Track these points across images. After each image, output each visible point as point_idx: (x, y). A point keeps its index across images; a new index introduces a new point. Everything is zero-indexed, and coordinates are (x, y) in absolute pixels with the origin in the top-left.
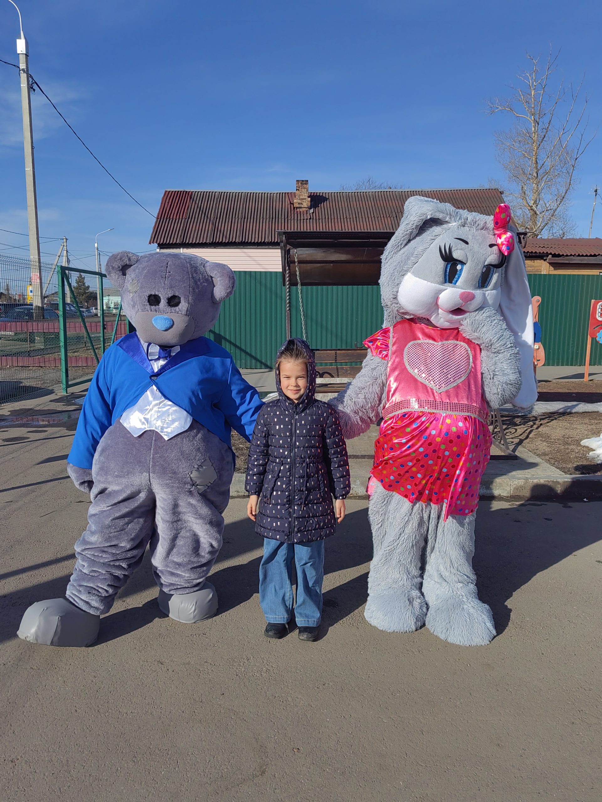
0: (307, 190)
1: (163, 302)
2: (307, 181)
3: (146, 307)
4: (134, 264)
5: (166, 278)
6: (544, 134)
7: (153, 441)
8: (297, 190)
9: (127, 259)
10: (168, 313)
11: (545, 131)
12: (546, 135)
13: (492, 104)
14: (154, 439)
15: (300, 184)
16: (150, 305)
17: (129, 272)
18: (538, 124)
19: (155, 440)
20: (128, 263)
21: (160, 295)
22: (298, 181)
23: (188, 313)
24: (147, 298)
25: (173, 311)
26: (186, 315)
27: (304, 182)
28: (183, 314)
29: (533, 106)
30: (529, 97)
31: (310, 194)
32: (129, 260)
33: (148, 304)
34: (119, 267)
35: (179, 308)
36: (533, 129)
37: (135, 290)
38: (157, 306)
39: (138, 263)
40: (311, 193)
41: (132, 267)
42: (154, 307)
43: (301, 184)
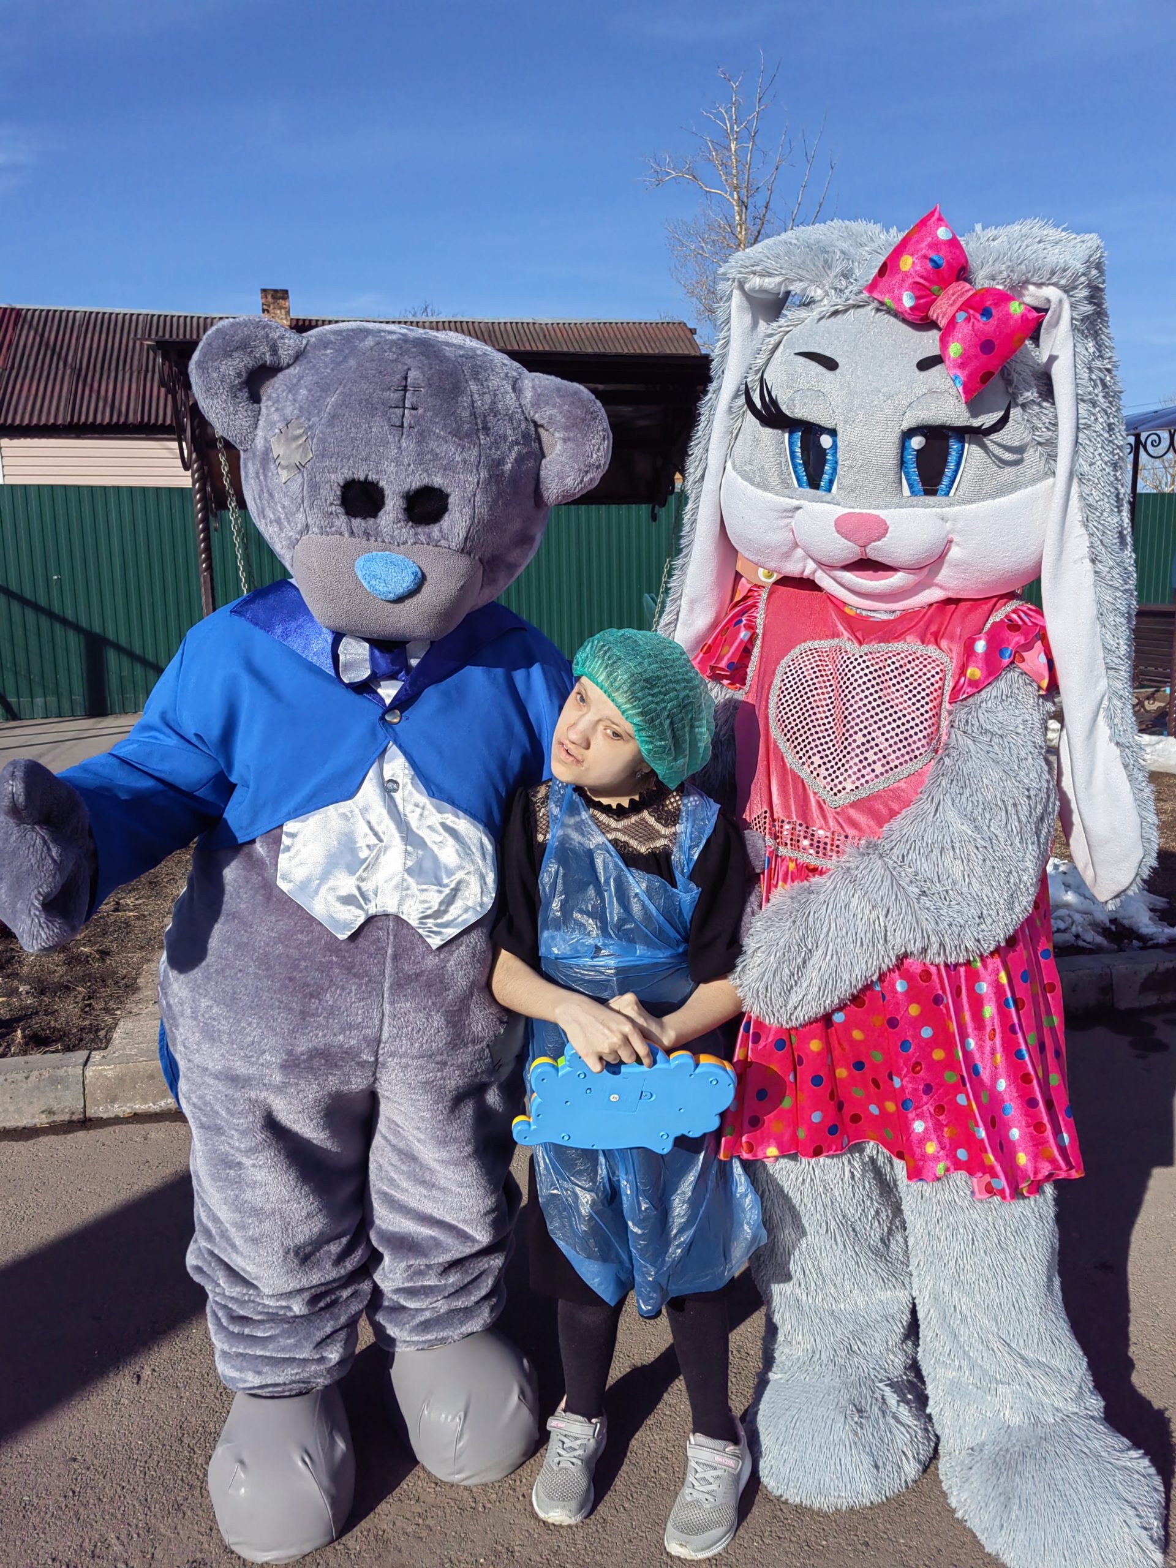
0: (288, 313)
1: (393, 506)
2: (286, 292)
3: (337, 523)
4: (289, 366)
5: (402, 426)
6: (757, 228)
7: (389, 960)
8: (264, 311)
9: (264, 348)
10: (404, 543)
11: (759, 222)
12: (763, 231)
13: (659, 165)
14: (390, 952)
15: (269, 297)
16: (347, 513)
17: (273, 388)
18: (746, 207)
19: (396, 957)
20: (268, 358)
21: (382, 484)
22: (264, 291)
23: (468, 544)
24: (339, 493)
25: (422, 538)
26: (463, 550)
27: (279, 295)
28: (454, 546)
29: (734, 172)
30: (725, 152)
31: (294, 323)
32: (274, 350)
33: (341, 510)
34: (239, 375)
35: (441, 531)
36: (737, 218)
37: (297, 458)
38: (371, 521)
39: (303, 362)
40: (298, 320)
41: (280, 375)
42: (358, 520)
43: (273, 297)
